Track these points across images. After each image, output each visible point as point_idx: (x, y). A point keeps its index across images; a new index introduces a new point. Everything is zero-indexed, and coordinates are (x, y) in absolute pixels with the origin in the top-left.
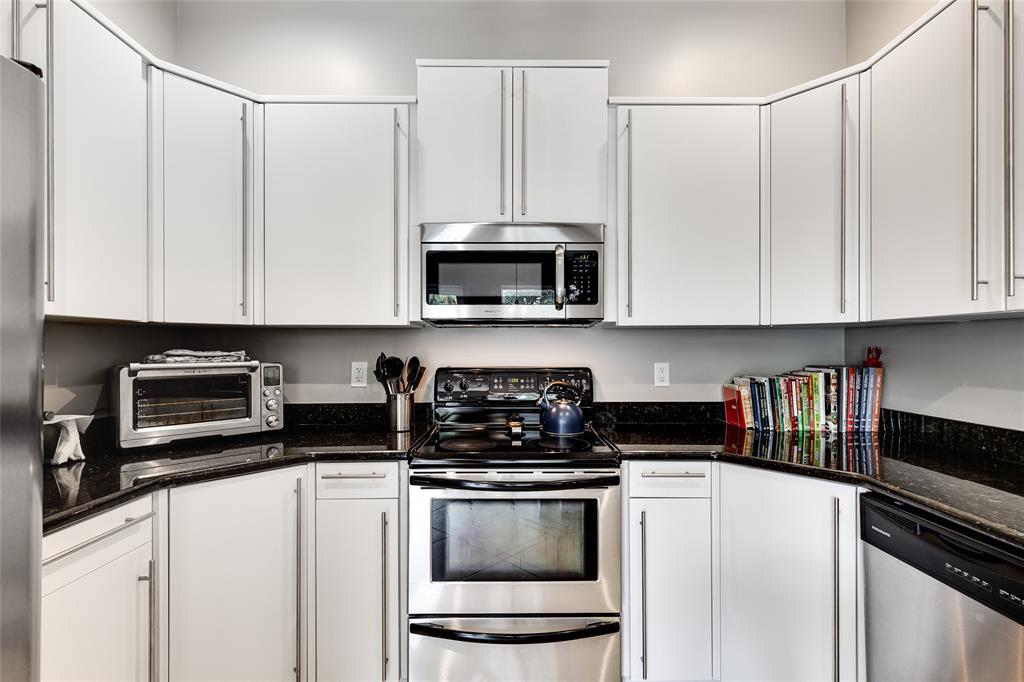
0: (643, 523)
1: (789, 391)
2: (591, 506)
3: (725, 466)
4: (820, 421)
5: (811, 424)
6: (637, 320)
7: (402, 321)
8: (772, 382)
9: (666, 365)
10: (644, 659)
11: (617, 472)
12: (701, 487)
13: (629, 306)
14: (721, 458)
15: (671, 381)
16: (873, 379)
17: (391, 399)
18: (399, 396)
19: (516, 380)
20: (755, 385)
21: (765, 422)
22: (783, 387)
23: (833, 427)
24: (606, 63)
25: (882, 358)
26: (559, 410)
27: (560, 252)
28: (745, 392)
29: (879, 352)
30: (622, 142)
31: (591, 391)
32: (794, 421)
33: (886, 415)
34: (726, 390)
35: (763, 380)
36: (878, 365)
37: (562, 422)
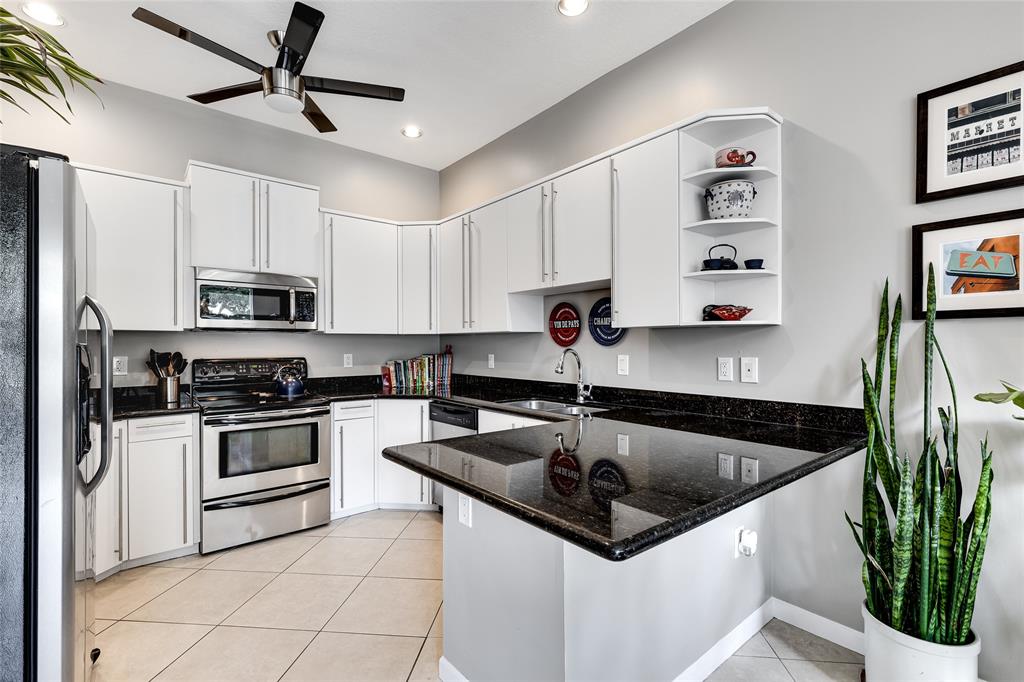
0: (341, 433)
1: (412, 367)
2: (314, 426)
3: (380, 400)
4: (427, 381)
5: (423, 383)
6: (336, 331)
7: (180, 328)
8: (404, 362)
9: (351, 355)
10: (342, 500)
11: (328, 408)
12: (369, 412)
13: (332, 323)
14: (379, 398)
15: (354, 364)
16: (448, 360)
17: (162, 382)
18: (169, 379)
19: (255, 366)
20: (397, 364)
21: (401, 383)
22: (410, 365)
23: (431, 383)
24: (318, 188)
25: (452, 350)
26: (288, 383)
27: (292, 291)
28: (392, 368)
29: (451, 347)
30: (328, 233)
31: (306, 372)
32: (415, 381)
33: (454, 376)
34: (383, 368)
35: (401, 362)
36: (450, 353)
37: (290, 389)
